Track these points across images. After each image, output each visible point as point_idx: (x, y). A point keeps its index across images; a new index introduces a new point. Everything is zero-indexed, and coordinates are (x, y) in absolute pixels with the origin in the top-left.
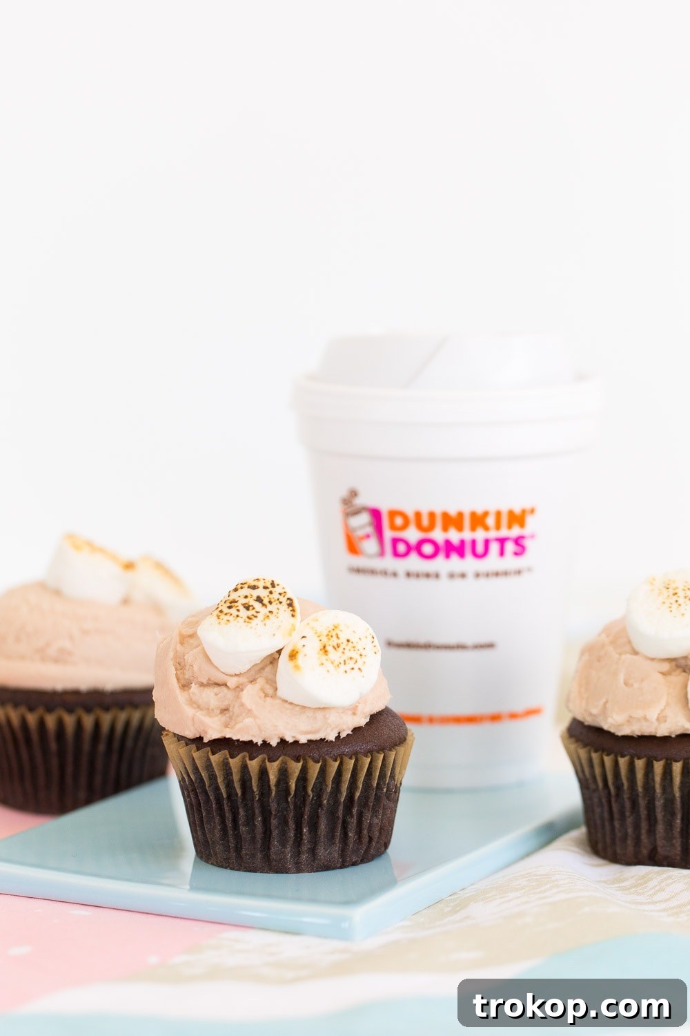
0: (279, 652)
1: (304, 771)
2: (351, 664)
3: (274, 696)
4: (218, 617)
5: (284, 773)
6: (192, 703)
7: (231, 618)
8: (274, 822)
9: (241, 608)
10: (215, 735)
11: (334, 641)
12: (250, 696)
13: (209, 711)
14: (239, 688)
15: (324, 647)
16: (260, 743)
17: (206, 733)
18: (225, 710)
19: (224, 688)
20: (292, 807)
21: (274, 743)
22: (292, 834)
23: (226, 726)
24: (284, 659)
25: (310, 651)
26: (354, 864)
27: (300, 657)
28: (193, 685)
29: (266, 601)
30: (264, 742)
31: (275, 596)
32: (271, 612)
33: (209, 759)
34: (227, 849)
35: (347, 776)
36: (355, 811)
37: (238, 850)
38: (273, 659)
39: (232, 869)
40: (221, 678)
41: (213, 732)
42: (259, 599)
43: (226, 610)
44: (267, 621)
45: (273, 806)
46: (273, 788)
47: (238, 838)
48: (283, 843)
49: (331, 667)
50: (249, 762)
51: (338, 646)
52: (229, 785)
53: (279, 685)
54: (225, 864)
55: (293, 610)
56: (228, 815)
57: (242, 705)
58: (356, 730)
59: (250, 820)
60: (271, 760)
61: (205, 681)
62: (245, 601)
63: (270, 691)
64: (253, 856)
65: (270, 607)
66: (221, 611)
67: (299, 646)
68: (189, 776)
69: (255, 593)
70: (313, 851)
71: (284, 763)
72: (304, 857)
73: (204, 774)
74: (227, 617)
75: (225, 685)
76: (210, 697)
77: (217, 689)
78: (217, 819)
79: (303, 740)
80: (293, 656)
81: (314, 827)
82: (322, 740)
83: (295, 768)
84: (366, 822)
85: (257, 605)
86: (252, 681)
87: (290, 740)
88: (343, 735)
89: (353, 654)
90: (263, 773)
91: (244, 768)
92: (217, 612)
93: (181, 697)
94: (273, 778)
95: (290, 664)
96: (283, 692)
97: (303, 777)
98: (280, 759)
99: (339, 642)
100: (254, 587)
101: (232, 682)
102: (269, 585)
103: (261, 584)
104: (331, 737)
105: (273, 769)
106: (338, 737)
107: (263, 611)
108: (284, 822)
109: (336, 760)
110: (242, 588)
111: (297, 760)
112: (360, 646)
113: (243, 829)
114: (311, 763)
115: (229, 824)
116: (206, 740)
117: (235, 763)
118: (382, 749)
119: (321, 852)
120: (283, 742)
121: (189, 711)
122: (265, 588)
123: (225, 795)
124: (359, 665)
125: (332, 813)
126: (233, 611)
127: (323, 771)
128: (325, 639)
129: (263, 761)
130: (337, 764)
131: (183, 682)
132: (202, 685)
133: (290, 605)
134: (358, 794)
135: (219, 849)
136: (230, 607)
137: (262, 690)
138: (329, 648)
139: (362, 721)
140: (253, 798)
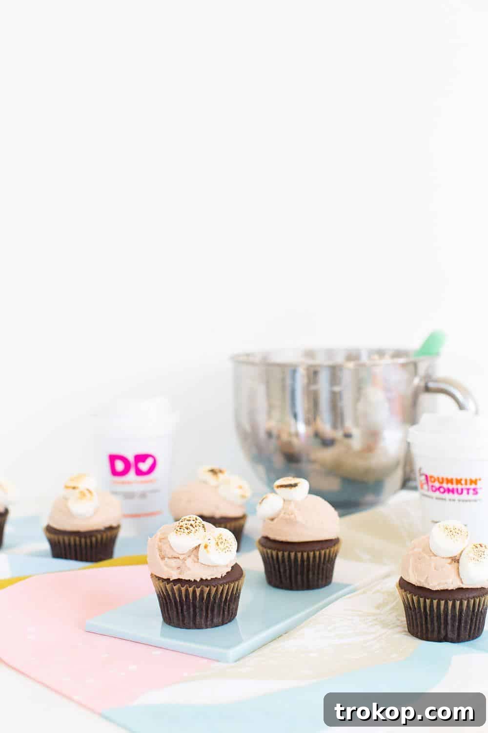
0: (199, 545)
1: (210, 590)
2: (227, 549)
3: (198, 562)
4: (176, 533)
5: (202, 592)
6: (166, 565)
7: (182, 533)
8: (197, 610)
9: (185, 529)
10: (176, 578)
11: (221, 541)
12: (189, 562)
13: (172, 568)
14: (184, 559)
15: (217, 543)
16: (193, 580)
17: (171, 576)
18: (179, 568)
19: (178, 560)
20: (204, 604)
21: (198, 580)
23: (180, 574)
24: (202, 548)
25: (212, 544)
26: (227, 623)
27: (209, 547)
28: (166, 558)
29: (194, 526)
30: (195, 580)
31: (197, 523)
32: (196, 530)
33: (166, 587)
34: (178, 620)
35: (225, 592)
36: (227, 604)
37: (183, 621)
38: (197, 548)
39: (181, 628)
40: (177, 555)
41: (174, 577)
42: (191, 525)
43: (179, 530)
44: (196, 534)
45: (197, 604)
46: (198, 598)
47: (183, 616)
48: (201, 618)
49: (220, 551)
50: (189, 589)
51: (222, 542)
52: (180, 596)
53: (199, 558)
54: (178, 626)
55: (205, 529)
56: (180, 608)
57: (186, 566)
58: (228, 573)
59: (188, 608)
60: (198, 588)
61: (170, 557)
62: (186, 526)
63: (196, 560)
64: (189, 623)
65: (196, 528)
66: (177, 530)
67: (208, 544)
68: (163, 592)
69: (190, 522)
70: (212, 620)
71: (203, 588)
72: (209, 623)
73: (170, 593)
74: (180, 533)
75: (179, 558)
76: (173, 563)
77: (175, 560)
78: (175, 609)
79: (209, 578)
80: (206, 547)
81: (213, 611)
82: (216, 578)
83: (207, 590)
84: (231, 608)
85: (191, 527)
86: (189, 556)
87: (204, 579)
88: (223, 576)
89: (228, 545)
90: (194, 592)
91: (187, 590)
92: (175, 530)
93: (162, 563)
94: (198, 594)
95: (205, 550)
96: (201, 560)
97: (209, 593)
98: (201, 587)
99: (222, 540)
100: (189, 520)
101: (181, 557)
102: (195, 519)
103: (191, 519)
104: (219, 577)
105: (198, 591)
106: (222, 577)
107: (193, 530)
108: (202, 610)
109: (221, 586)
110: (184, 521)
111: (208, 587)
112: (230, 542)
113: (185, 613)
114: (212, 587)
115: (180, 611)
116: (171, 580)
117: (175, 588)
118: (233, 581)
119: (215, 620)
120: (202, 579)
121: (166, 569)
122: (193, 520)
123: (178, 600)
124: (230, 549)
125: (219, 605)
126: (182, 530)
127: (217, 590)
128: (217, 539)
129: (194, 587)
130: (215, 589)
131: (162, 557)
132: (169, 558)
133: (203, 527)
134: (229, 598)
135: (175, 621)
136: (180, 529)
137: (193, 560)
138: (219, 544)
139: (229, 569)
140: (190, 601)
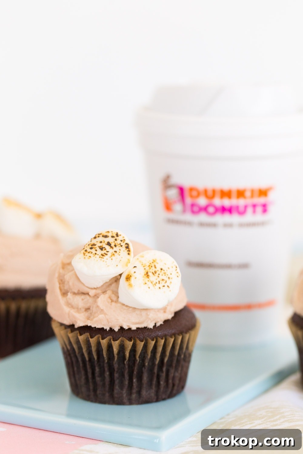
0: (121, 275)
1: (134, 346)
2: (163, 283)
3: (117, 301)
4: (84, 254)
5: (122, 348)
6: (69, 304)
7: (91, 255)
8: (116, 375)
9: (98, 249)
10: (82, 324)
11: (153, 270)
12: (103, 301)
13: (78, 310)
14: (96, 296)
15: (147, 273)
16: (108, 329)
17: (76, 322)
18: (87, 309)
19: (87, 296)
20: (127, 367)
21: (116, 329)
22: (127, 382)
23: (88, 318)
24: (123, 279)
25: (139, 274)
26: (164, 399)
27: (132, 279)
28: (69, 294)
29: (113, 245)
30: (111, 328)
31: (118, 242)
32: (115, 252)
33: (78, 338)
34: (88, 390)
35: (160, 349)
36: (164, 369)
37: (95, 390)
38: (117, 279)
39: (92, 401)
40: (86, 290)
41: (79, 323)
42: (109, 244)
43: (89, 250)
44: (113, 257)
45: (116, 366)
46: (116, 356)
47: (95, 383)
48: (122, 387)
49: (151, 285)
50: (101, 341)
51: (155, 272)
52: (90, 353)
53: (120, 295)
54: (87, 398)
55: (129, 251)
56: (89, 371)
57: (98, 306)
58: (166, 322)
59: (102, 373)
60: (115, 340)
61: (76, 291)
62: (100, 245)
63: (114, 298)
64: (104, 395)
65: (115, 249)
66: (86, 251)
67: (132, 272)
68: (66, 346)
69: (107, 240)
70: (139, 392)
71: (122, 341)
72: (134, 396)
73: (75, 346)
74: (90, 255)
75: (88, 294)
76: (79, 301)
77: (83, 297)
78: (83, 372)
79: (134, 328)
80: (128, 278)
81: (140, 378)
82: (145, 328)
83: (129, 345)
84: (171, 375)
85: (108, 247)
86: (104, 292)
87: (126, 327)
88: (158, 325)
89: (165, 278)
90: (110, 347)
91: (99, 344)
92: (83, 251)
93: (62, 300)
94: (115, 350)
95: (127, 283)
96: (122, 299)
97: (134, 350)
98: (120, 339)
99: (156, 270)
100: (106, 237)
101: (92, 293)
102: (115, 235)
103: (110, 235)
104: (151, 326)
105: (116, 345)
106: (155, 326)
107: (111, 251)
108: (122, 375)
109: (153, 340)
110: (99, 237)
111: (130, 340)
112: (168, 273)
113: (98, 379)
114: (138, 342)
115: (90, 376)
116: (76, 327)
117: (93, 341)
118: (181, 333)
119: (144, 393)
120: (122, 328)
121: (67, 309)
122: (113, 237)
123: (87, 359)
124: (168, 283)
125: (151, 371)
126: (93, 251)
127: (145, 346)
128: (147, 268)
129: (110, 340)
130: (153, 342)
131: (63, 291)
132: (74, 294)
133: (127, 247)
134: (166, 359)
135: (84, 389)
136: (91, 248)
137: (110, 298)
138: (150, 274)
139: (169, 316)
140: (104, 361)
